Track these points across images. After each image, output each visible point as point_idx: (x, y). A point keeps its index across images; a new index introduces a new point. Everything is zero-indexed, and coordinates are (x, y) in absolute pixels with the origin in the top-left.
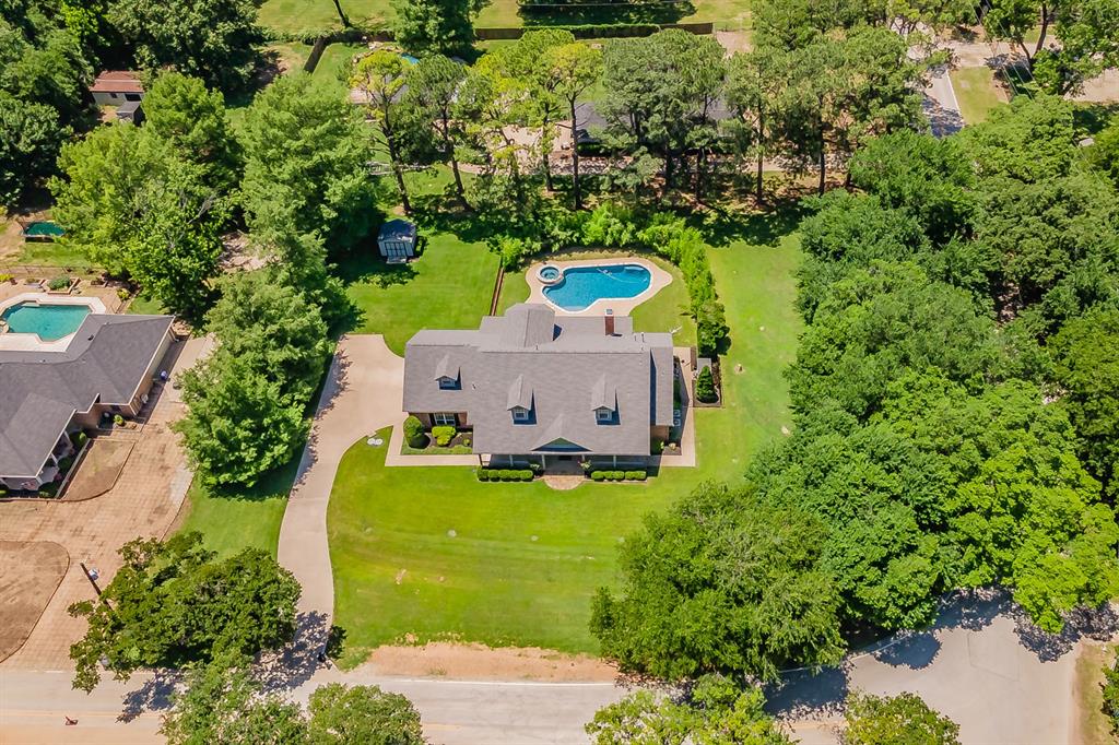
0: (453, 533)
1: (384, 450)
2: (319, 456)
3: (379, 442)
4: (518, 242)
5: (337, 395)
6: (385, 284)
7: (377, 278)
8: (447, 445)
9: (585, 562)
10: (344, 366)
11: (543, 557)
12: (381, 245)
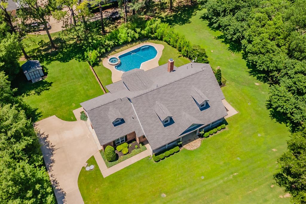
0: (164, 195)
1: (97, 169)
2: (65, 190)
3: (92, 167)
4: (95, 52)
5: (52, 154)
6: (39, 93)
7: (33, 92)
8: (128, 153)
9: (235, 177)
10: (45, 138)
11: (216, 184)
12: (27, 75)
